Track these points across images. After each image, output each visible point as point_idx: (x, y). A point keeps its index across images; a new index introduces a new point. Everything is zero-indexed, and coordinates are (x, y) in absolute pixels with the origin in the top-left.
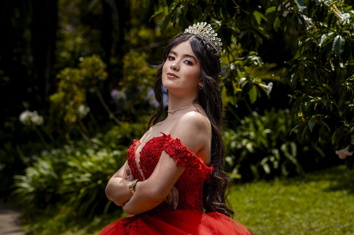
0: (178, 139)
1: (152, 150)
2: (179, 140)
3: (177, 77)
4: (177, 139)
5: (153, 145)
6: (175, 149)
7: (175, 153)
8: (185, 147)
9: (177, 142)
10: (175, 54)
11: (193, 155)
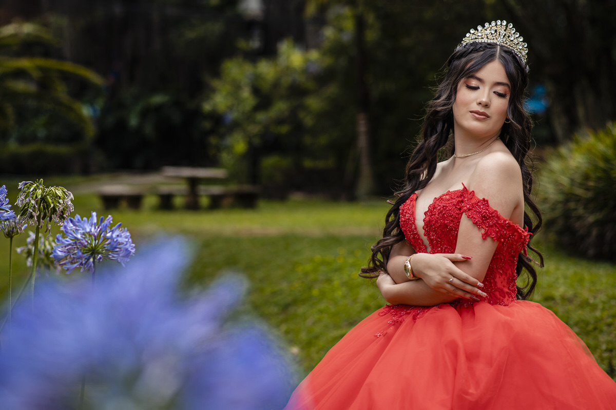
0: (486, 199)
1: (451, 210)
2: (487, 201)
3: (488, 117)
4: (484, 199)
5: (452, 203)
6: (482, 215)
7: (482, 219)
8: (495, 211)
9: (484, 205)
10: (480, 80)
11: (507, 222)
